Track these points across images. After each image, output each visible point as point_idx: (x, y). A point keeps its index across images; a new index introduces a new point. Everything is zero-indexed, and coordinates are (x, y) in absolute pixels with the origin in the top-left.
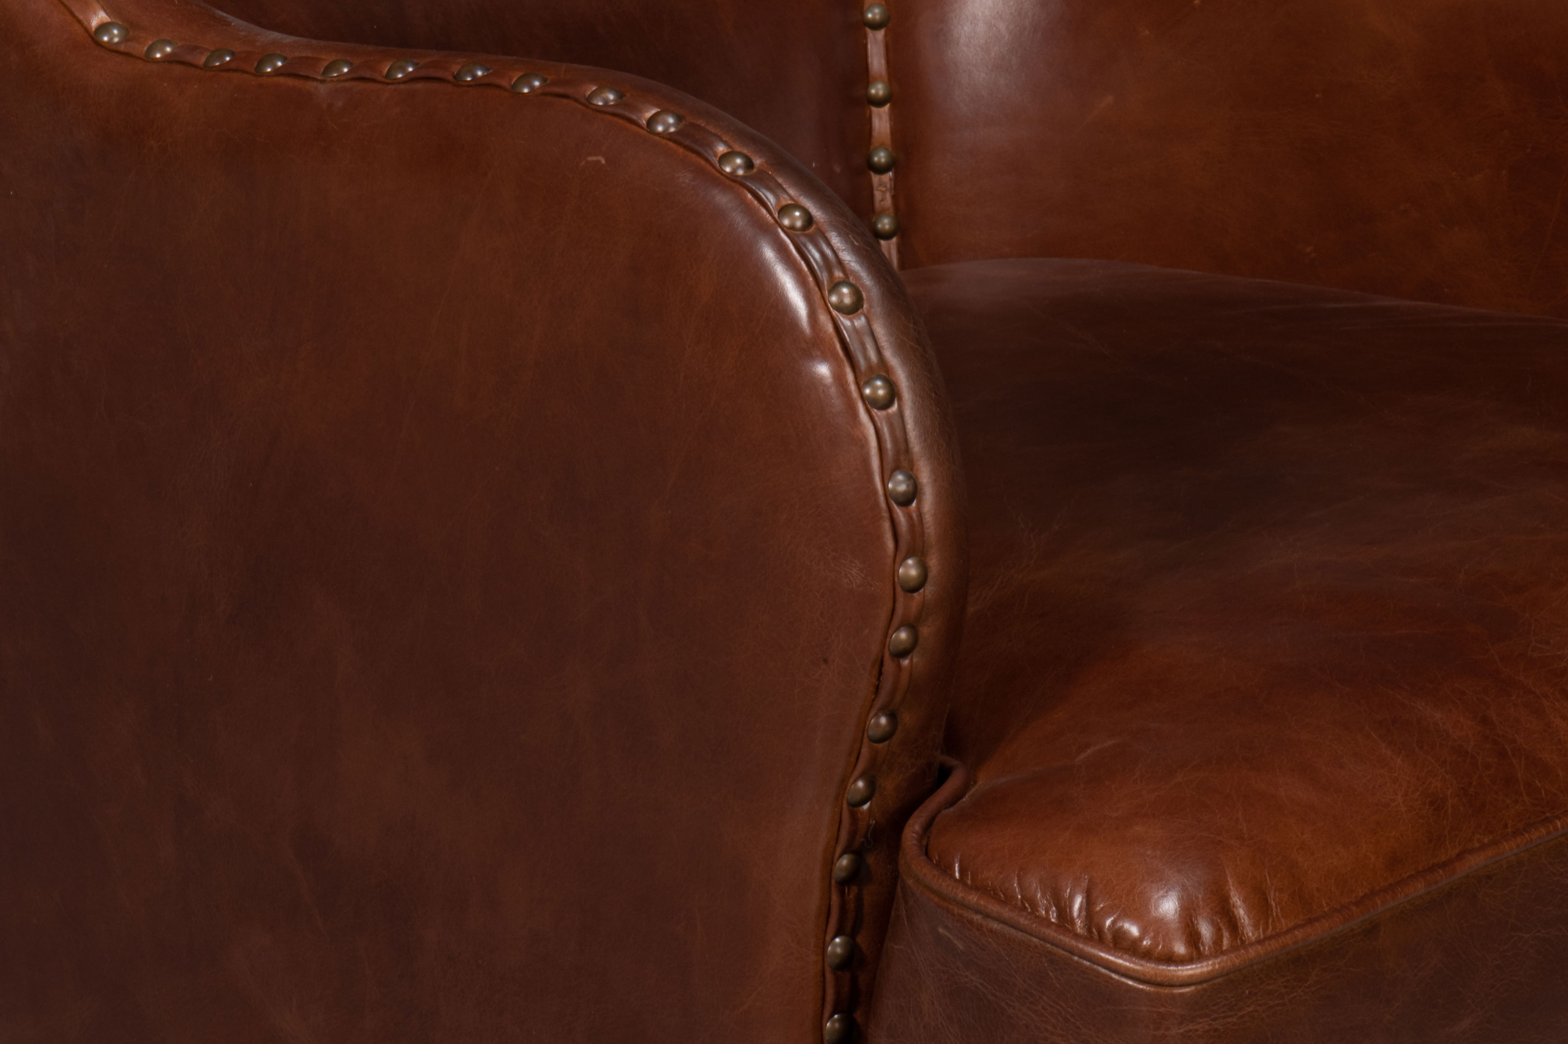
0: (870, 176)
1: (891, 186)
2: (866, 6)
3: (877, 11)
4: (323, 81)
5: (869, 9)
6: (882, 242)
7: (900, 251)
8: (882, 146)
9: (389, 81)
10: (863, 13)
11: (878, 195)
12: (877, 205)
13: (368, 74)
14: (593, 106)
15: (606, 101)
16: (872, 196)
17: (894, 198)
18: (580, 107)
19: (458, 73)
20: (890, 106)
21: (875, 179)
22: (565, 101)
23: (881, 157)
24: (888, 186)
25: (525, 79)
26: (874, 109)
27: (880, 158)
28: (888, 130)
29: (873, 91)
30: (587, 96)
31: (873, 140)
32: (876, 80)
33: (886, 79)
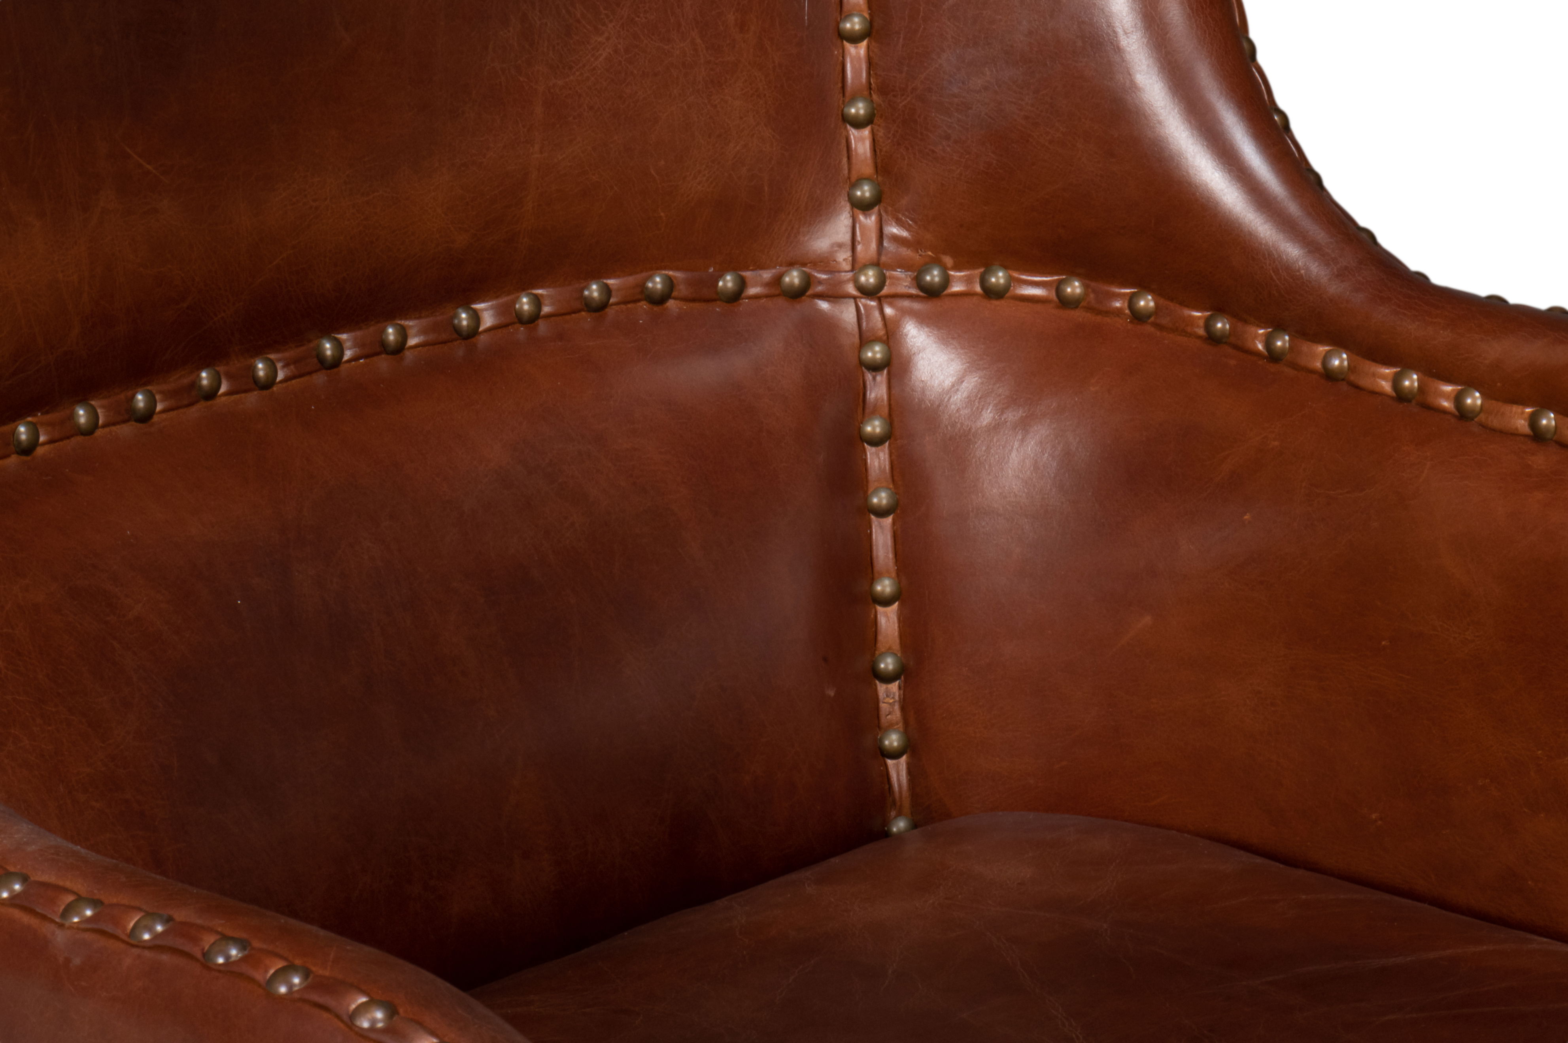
0: (876, 685)
1: (899, 696)
2: (870, 490)
3: (883, 495)
4: (61, 926)
5: (876, 491)
6: (890, 762)
7: (910, 772)
8: (889, 651)
9: (133, 942)
10: (866, 498)
11: (884, 707)
12: (884, 720)
13: (109, 928)
14: (357, 1029)
15: (374, 1021)
16: (877, 709)
17: (903, 709)
18: (342, 1025)
19: (209, 951)
20: (899, 603)
21: (882, 688)
22: (326, 1015)
23: (888, 664)
24: (897, 698)
25: (283, 973)
26: (880, 609)
27: (886, 665)
28: (897, 634)
29: (879, 588)
30: (350, 1013)
31: (879, 645)
32: (881, 576)
33: (894, 574)
